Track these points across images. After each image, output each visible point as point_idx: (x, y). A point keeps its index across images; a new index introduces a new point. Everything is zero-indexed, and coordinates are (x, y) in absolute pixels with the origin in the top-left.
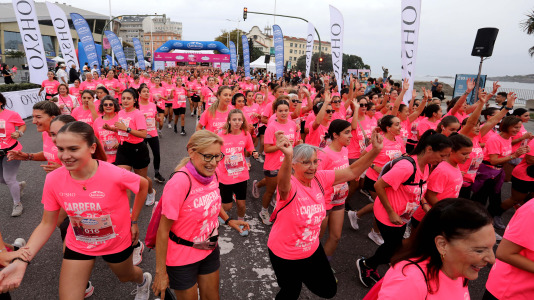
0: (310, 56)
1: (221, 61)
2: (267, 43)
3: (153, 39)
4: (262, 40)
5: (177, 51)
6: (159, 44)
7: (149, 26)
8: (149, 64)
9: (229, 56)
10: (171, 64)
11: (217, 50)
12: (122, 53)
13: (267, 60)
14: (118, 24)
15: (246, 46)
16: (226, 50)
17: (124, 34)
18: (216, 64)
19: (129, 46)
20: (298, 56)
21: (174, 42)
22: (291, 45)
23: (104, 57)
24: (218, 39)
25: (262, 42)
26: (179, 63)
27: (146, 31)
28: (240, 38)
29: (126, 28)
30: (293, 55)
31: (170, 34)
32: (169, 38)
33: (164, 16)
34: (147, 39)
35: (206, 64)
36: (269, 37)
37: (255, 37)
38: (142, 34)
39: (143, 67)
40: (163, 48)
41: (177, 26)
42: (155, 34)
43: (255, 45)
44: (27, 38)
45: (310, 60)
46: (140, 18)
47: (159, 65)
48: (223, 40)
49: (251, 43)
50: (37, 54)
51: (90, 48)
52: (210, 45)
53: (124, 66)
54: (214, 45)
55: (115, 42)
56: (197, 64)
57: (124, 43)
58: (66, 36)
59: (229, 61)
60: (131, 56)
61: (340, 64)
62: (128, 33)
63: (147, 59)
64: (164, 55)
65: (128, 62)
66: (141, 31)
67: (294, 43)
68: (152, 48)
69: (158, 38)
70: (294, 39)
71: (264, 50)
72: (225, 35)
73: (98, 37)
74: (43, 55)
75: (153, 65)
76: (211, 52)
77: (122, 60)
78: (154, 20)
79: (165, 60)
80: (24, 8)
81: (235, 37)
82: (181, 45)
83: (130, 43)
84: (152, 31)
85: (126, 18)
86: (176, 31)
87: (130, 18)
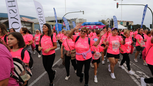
16: (103, 24)
17: (70, 24)
27: (77, 22)
38: (76, 23)
40: (82, 25)
41: (85, 20)
46: (75, 19)
54: (99, 23)
62: (72, 23)
78: (79, 19)
82: (88, 24)
84: (78, 22)
85: (71, 19)
86: (84, 22)
87: (73, 19)
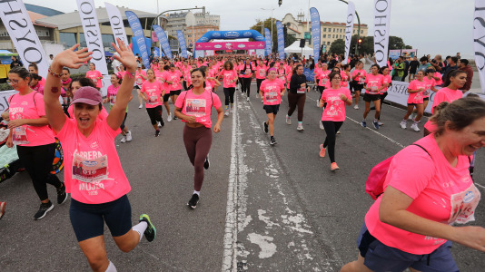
0: (350, 36)
1: (255, 48)
2: (300, 29)
3: (194, 32)
4: (294, 26)
5: (215, 41)
6: (199, 36)
7: (191, 21)
8: (191, 54)
9: (264, 43)
10: (210, 53)
11: (252, 38)
12: (167, 44)
13: (302, 45)
14: (165, 20)
15: (280, 31)
16: (260, 37)
17: (170, 29)
18: (251, 51)
19: (174, 39)
20: (332, 40)
21: (213, 32)
22: (325, 30)
23: (152, 49)
24: (253, 28)
25: (295, 29)
26: (217, 52)
27: (188, 25)
28: (275, 26)
29: (171, 24)
30: (327, 40)
31: (209, 27)
32: (208, 30)
33: (204, 8)
34: (189, 32)
35: (242, 51)
36: (303, 24)
37: (289, 24)
38: (185, 28)
39: (186, 56)
40: (204, 39)
41: (215, 19)
42: (196, 28)
43: (289, 31)
44: (90, 34)
45: (350, 41)
46: (184, 15)
47: (200, 54)
48: (258, 28)
49: (285, 30)
50: (97, 47)
51: (140, 41)
52: (245, 34)
53: (169, 56)
54: (250, 33)
55: (161, 35)
56: (234, 53)
57: (170, 38)
58: (120, 31)
59: (264, 47)
60: (176, 47)
61: (386, 43)
62: (174, 28)
63: (189, 50)
64: (204, 45)
65: (173, 53)
66: (184, 25)
67: (327, 27)
68: (194, 39)
69: (199, 31)
70: (328, 24)
71: (297, 36)
72: (260, 23)
73: (148, 33)
74: (101, 48)
75: (194, 54)
76: (247, 40)
77: (167, 51)
78: (196, 15)
79: (205, 49)
80: (86, 8)
81: (270, 25)
82: (219, 35)
83: (175, 37)
84: (194, 24)
85: (171, 15)
86: (214, 23)
87: (176, 14)
